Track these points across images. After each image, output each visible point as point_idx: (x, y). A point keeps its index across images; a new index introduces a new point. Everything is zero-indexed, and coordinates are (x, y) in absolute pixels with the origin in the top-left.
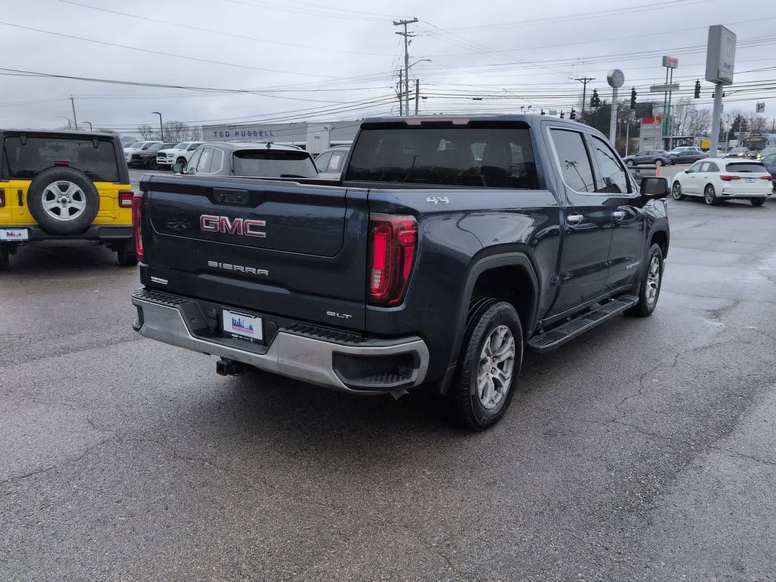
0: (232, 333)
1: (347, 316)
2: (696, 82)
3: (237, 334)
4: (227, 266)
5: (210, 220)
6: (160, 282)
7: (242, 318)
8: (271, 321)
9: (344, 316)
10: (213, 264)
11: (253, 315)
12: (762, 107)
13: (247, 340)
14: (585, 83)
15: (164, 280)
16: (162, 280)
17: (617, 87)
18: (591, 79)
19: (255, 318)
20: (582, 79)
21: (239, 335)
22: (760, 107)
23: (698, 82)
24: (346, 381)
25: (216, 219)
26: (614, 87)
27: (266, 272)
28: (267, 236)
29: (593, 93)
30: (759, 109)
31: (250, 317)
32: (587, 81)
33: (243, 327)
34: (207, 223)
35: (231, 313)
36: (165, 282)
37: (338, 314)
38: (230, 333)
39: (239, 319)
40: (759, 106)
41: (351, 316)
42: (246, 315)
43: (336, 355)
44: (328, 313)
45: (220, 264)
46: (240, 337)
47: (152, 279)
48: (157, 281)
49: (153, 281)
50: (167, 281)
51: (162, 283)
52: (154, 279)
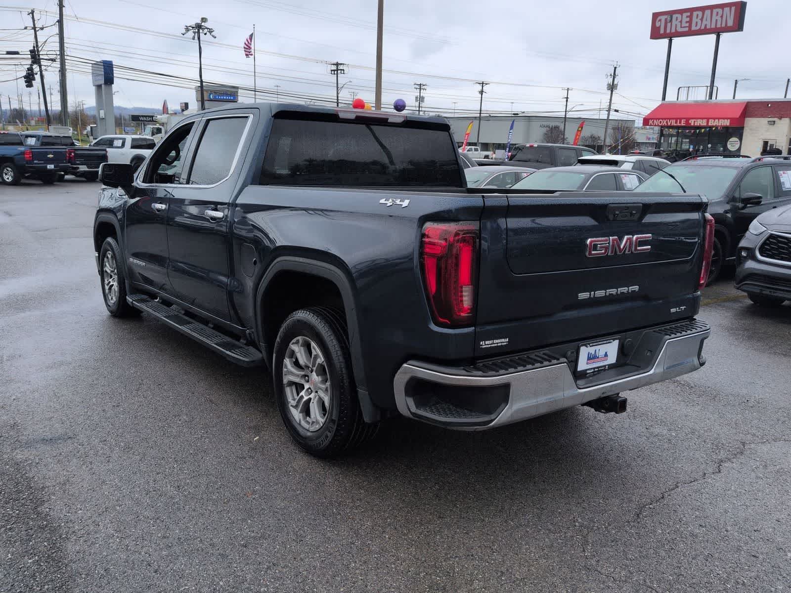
0: (586, 370)
1: (683, 308)
3: (591, 369)
4: (600, 293)
5: (597, 243)
6: (496, 345)
7: (597, 348)
8: (627, 339)
9: (681, 309)
10: (583, 296)
11: (611, 339)
13: (603, 370)
15: (503, 340)
16: (499, 341)
19: (612, 342)
21: (594, 368)
25: (607, 240)
27: (636, 288)
31: (609, 343)
33: (598, 358)
34: (596, 247)
35: (588, 347)
36: (504, 341)
37: (678, 309)
39: (595, 351)
41: (685, 307)
42: (604, 342)
44: (672, 310)
45: (592, 293)
46: (595, 370)
47: (482, 345)
48: (490, 346)
49: (483, 347)
50: (507, 340)
51: (499, 344)
52: (486, 344)
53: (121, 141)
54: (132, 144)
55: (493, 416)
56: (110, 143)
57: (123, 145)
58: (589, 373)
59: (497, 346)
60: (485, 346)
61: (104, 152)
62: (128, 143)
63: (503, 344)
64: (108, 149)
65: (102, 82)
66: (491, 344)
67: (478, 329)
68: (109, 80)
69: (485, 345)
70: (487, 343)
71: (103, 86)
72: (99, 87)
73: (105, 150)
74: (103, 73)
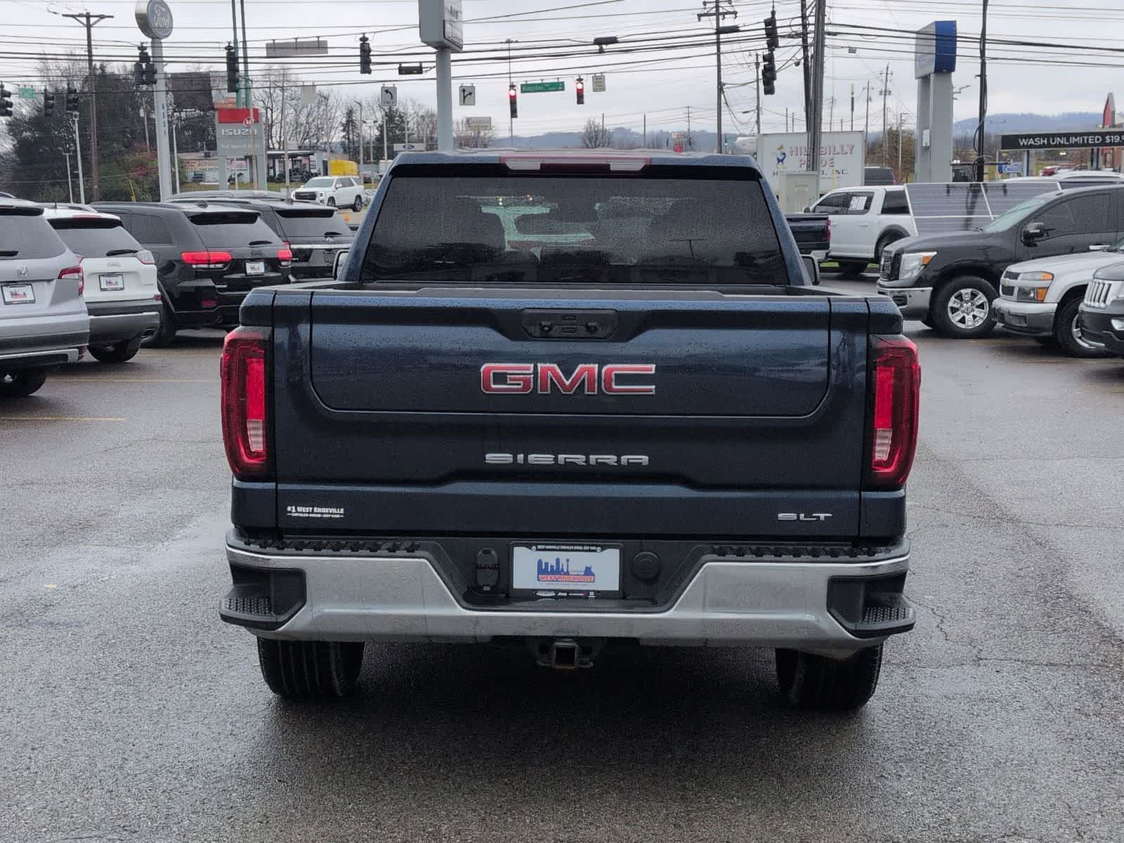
0: (537, 590)
1: (822, 516)
2: (361, 39)
3: (550, 590)
4: (540, 459)
5: (509, 372)
6: (319, 516)
7: (563, 556)
8: (642, 551)
9: (814, 517)
10: (497, 458)
11: (597, 546)
12: (470, 94)
13: (580, 597)
14: (89, 26)
15: (334, 510)
16: (325, 510)
17: (160, 39)
18: (102, 17)
19: (602, 550)
20: (81, 15)
21: (557, 591)
22: (466, 94)
23: (364, 39)
24: (851, 626)
25: (528, 369)
26: (153, 38)
27: (644, 459)
28: (656, 392)
29: (137, 52)
30: (465, 97)
31: (590, 551)
32: (92, 20)
33: (567, 573)
34: (500, 378)
35: (537, 550)
36: (336, 513)
37: (802, 516)
38: (534, 590)
39: (558, 561)
40: (464, 91)
41: (831, 515)
42: (581, 548)
43: (836, 583)
44: (781, 516)
45: (521, 456)
46: (560, 594)
47: (291, 512)
48: (307, 515)
49: (293, 515)
50: (342, 511)
51: (325, 516)
52: (299, 511)
53: (864, 199)
54: (883, 205)
55: (282, 618)
56: (842, 203)
57: (867, 207)
58: (542, 597)
59: (322, 517)
60: (296, 515)
61: (823, 223)
62: (878, 203)
63: (333, 516)
64: (831, 217)
65: (932, 68)
66: (309, 513)
67: (280, 487)
68: (945, 64)
69: (297, 512)
70: (299, 509)
71: (932, 77)
72: (925, 79)
73: (826, 219)
74: (933, 50)
